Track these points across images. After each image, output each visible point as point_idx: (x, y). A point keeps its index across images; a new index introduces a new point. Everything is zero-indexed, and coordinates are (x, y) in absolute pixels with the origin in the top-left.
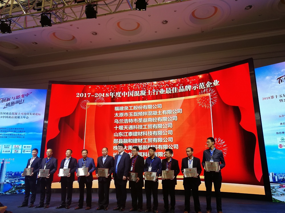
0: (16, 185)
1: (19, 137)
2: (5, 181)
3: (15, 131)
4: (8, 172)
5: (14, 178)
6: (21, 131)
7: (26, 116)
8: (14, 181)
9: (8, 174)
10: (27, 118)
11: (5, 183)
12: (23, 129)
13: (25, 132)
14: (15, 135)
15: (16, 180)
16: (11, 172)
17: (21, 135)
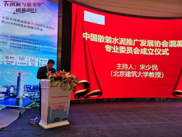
0: (36, 98)
1: (34, 49)
3: (29, 43)
4: (26, 86)
5: (33, 92)
6: (36, 43)
7: (40, 28)
8: (33, 95)
9: (26, 88)
10: (41, 30)
11: (24, 97)
12: (38, 41)
13: (40, 44)
14: (29, 46)
15: (35, 93)
17: (36, 47)
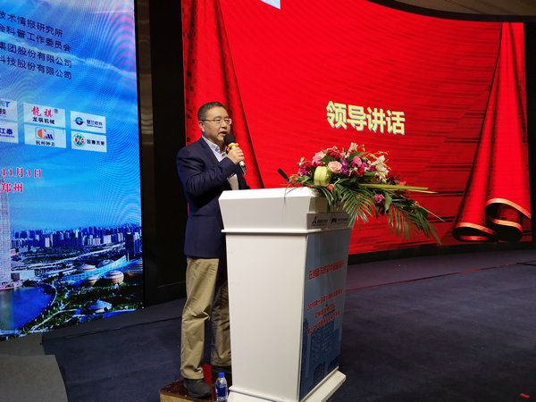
0: (70, 287)
2: (15, 278)
3: (21, 34)
4: (24, 235)
5: (54, 259)
9: (24, 244)
12: (59, 33)
14: (22, 51)
16: (39, 232)
